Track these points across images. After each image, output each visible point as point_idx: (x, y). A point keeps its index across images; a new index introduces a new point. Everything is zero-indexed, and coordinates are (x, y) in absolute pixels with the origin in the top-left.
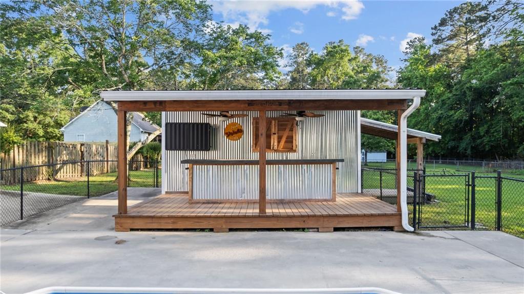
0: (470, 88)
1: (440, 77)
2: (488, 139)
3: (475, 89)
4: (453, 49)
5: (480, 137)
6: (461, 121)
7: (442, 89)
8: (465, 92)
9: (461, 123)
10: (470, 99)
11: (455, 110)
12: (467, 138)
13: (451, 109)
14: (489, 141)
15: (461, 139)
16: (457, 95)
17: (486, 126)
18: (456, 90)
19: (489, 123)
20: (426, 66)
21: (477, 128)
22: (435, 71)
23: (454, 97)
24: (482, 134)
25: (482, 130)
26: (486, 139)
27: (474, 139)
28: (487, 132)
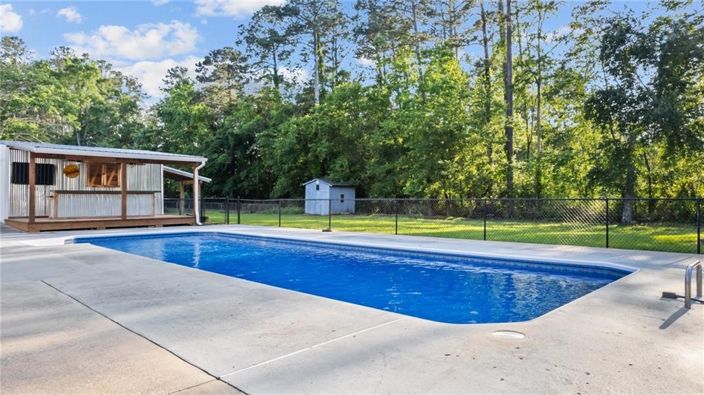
0: (232, 134)
1: (204, 118)
2: (247, 184)
3: (236, 135)
4: (216, 90)
5: (241, 181)
6: (224, 164)
7: (206, 130)
8: (227, 136)
9: (224, 167)
10: (232, 144)
11: (218, 153)
12: (230, 182)
13: (215, 152)
14: (248, 186)
15: (224, 182)
16: (221, 139)
17: (245, 171)
18: (220, 133)
19: (248, 168)
20: (190, 104)
21: (239, 172)
22: (199, 110)
23: (218, 141)
24: (242, 179)
25: (243, 174)
26: (245, 184)
27: (236, 182)
28: (247, 177)
